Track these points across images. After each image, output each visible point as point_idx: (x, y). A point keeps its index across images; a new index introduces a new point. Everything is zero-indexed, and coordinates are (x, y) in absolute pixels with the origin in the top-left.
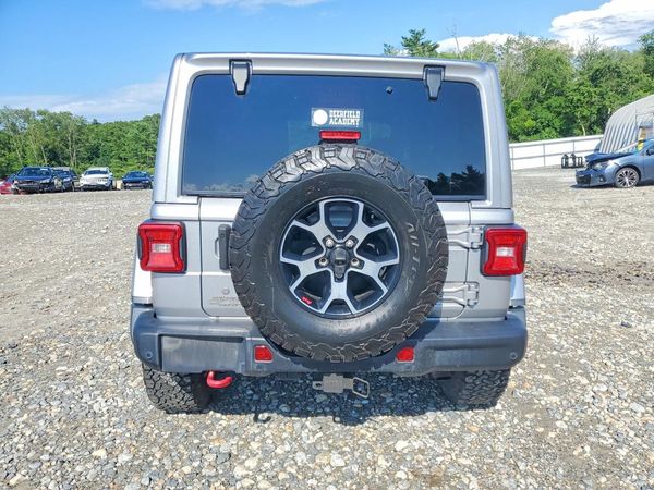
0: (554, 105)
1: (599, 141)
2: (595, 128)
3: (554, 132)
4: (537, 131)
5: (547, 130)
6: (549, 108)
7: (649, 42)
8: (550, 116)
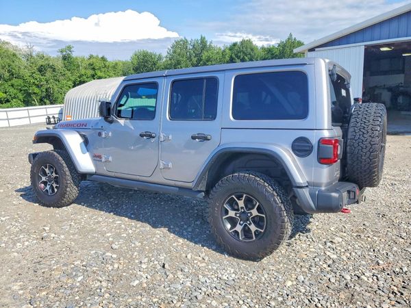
0: (16, 84)
1: (60, 108)
2: (45, 100)
3: (19, 102)
4: (8, 101)
5: (14, 100)
6: (12, 86)
7: (64, 53)
8: (15, 91)
